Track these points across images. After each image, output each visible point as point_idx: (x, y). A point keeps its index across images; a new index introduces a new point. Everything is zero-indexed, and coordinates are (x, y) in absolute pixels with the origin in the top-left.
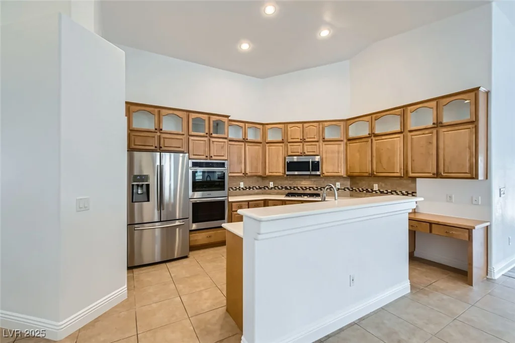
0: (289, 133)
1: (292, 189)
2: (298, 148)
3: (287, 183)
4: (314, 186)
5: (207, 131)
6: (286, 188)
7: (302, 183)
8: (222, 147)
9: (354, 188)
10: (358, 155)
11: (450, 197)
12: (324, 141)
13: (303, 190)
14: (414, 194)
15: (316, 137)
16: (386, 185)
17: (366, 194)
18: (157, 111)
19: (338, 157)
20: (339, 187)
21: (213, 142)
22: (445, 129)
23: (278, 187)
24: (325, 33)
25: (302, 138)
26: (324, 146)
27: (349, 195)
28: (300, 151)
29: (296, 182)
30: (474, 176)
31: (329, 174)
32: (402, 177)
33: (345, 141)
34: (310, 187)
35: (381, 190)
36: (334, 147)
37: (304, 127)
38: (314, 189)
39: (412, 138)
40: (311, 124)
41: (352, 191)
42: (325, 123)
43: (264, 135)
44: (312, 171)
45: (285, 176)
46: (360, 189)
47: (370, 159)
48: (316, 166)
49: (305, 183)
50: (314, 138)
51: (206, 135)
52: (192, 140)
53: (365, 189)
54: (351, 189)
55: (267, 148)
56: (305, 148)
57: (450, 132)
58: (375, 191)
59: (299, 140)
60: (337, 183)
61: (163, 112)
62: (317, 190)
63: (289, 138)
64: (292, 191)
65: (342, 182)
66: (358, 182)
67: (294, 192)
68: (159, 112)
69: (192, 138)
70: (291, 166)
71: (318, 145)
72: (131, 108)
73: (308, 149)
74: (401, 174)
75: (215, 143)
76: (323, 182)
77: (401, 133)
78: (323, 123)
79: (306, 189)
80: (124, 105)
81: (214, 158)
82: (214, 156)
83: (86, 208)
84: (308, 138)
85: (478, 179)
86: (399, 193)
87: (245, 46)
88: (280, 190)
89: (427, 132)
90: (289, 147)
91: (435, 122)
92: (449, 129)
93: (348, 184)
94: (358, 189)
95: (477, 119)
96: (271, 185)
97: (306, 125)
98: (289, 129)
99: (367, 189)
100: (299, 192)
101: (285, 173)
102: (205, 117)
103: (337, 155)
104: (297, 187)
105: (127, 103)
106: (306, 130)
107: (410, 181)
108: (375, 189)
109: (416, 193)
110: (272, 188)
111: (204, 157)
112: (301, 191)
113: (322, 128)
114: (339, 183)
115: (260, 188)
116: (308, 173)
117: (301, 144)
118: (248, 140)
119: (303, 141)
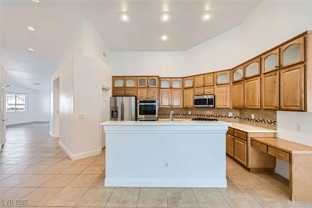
0: (196, 82)
1: (201, 116)
2: (201, 91)
3: (198, 112)
4: (215, 115)
5: (146, 85)
6: (198, 115)
7: (207, 112)
8: (155, 93)
9: (241, 117)
10: (237, 93)
11: (299, 127)
12: (217, 85)
13: (208, 116)
14: (275, 123)
15: (212, 83)
16: (259, 115)
17: (247, 122)
18: (124, 78)
19: (226, 95)
20: (231, 116)
21: (150, 90)
22: (284, 71)
23: (193, 114)
24: (207, 17)
25: (203, 84)
26: (217, 88)
27: (239, 122)
28: (202, 92)
29: (204, 111)
30: (303, 109)
31: (221, 107)
32: (259, 109)
33: (231, 84)
34: (212, 115)
35: (256, 119)
36: (223, 88)
37: (205, 77)
38: (214, 116)
39: (265, 79)
40: (209, 75)
41: (240, 119)
42: (218, 73)
43: (183, 84)
44: (208, 104)
45: (194, 108)
46: (245, 118)
47: (243, 96)
48: (212, 101)
49: (209, 112)
50: (211, 83)
51: (146, 87)
52: (139, 90)
53: (247, 118)
54: (240, 118)
55: (185, 91)
56: (205, 90)
57: (287, 72)
58: (253, 119)
59: (202, 86)
60: (230, 113)
61: (126, 78)
62: (216, 117)
63: (196, 84)
64: (201, 117)
65: (233, 113)
66: (243, 112)
67: (202, 118)
68: (125, 79)
69: (139, 89)
70: (197, 102)
71: (213, 88)
72: (115, 78)
73: (207, 90)
74: (259, 107)
75: (151, 91)
76: (221, 112)
77: (259, 76)
78: (216, 73)
79: (210, 116)
80: (112, 78)
81: (150, 98)
82: (150, 97)
83: (83, 118)
84: (207, 84)
85: (306, 112)
86: (266, 122)
87: (164, 38)
88: (195, 116)
89: (273, 73)
90: (196, 90)
91: (278, 65)
92: (287, 70)
93: (238, 113)
94: (244, 117)
95: (306, 59)
96: (190, 113)
97: (205, 76)
98: (196, 79)
99: (248, 118)
100: (205, 118)
101: (194, 106)
102: (146, 78)
103: (225, 94)
104: (204, 115)
105: (112, 76)
106: (206, 79)
107: (273, 113)
108: (252, 118)
109: (276, 122)
110: (190, 115)
111: (145, 98)
112: (207, 118)
113: (216, 76)
114: (231, 113)
115: (184, 115)
116: (207, 106)
117: (203, 88)
118: (173, 88)
119: (204, 86)
